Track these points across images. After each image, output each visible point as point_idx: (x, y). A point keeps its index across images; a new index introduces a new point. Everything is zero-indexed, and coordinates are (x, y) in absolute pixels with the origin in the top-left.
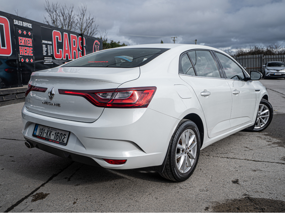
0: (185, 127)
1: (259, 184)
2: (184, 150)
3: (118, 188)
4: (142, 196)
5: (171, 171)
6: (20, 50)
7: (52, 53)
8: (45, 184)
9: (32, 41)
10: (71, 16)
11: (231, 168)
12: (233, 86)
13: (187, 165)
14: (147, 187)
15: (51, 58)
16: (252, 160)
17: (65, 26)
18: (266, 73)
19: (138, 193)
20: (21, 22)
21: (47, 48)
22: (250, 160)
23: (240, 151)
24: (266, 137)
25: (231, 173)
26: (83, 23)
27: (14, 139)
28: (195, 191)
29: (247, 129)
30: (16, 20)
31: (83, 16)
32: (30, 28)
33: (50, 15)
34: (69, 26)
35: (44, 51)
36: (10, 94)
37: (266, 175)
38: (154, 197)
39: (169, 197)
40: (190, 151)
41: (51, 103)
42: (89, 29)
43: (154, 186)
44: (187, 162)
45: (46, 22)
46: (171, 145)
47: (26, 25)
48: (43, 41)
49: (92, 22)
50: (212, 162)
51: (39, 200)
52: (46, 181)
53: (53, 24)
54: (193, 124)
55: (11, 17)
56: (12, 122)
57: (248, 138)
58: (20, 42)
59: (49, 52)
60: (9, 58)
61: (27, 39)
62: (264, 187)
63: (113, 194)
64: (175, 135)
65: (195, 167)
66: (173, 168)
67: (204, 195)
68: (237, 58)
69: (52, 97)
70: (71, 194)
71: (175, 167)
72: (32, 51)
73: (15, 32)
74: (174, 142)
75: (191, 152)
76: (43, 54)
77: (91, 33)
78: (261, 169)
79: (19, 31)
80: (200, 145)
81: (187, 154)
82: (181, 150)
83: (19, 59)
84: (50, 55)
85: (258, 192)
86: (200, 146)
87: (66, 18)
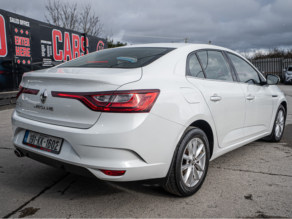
0: (192, 135)
1: (275, 200)
2: (191, 161)
3: (116, 203)
4: (143, 213)
5: (176, 184)
6: (16, 50)
7: (51, 55)
8: (35, 198)
9: (30, 41)
10: (73, 15)
11: (243, 182)
12: (248, 91)
13: (195, 178)
14: (150, 202)
15: (51, 60)
16: (268, 174)
17: (68, 26)
18: (286, 78)
19: (139, 208)
20: (18, 20)
21: (46, 49)
22: (266, 173)
23: (255, 163)
24: (284, 148)
25: (243, 188)
26: (87, 22)
27: (6, 147)
28: (203, 207)
29: (263, 139)
30: (12, 17)
31: (87, 14)
32: (28, 26)
33: (51, 14)
34: (71, 25)
35: (42, 52)
36: (4, 99)
37: (283, 190)
38: (156, 214)
39: (173, 214)
40: (198, 162)
41: (43, 107)
42: (93, 29)
43: (157, 201)
44: (194, 174)
45: (46, 20)
46: (176, 156)
47: (23, 23)
48: (41, 41)
49: (97, 21)
50: (223, 175)
51: (28, 216)
52: (37, 195)
53: (54, 23)
54: (201, 132)
55: (7, 15)
56: (5, 129)
57: (264, 149)
58: (16, 42)
59: (48, 53)
60: (5, 60)
61: (24, 39)
62: (281, 204)
63: (111, 209)
64: (180, 145)
65: (204, 181)
66: (178, 181)
67: (212, 212)
68: (255, 62)
69: (44, 100)
70: (63, 209)
71: (180, 180)
72: (29, 52)
73: (11, 31)
74: (180, 153)
75: (200, 164)
76: (42, 55)
77: (95, 33)
78: (278, 184)
79: (15, 30)
80: (209, 155)
81: (195, 166)
82: (188, 161)
83: (15, 61)
84: (49, 56)
85: (273, 209)
86: (209, 157)
87: (69, 17)
